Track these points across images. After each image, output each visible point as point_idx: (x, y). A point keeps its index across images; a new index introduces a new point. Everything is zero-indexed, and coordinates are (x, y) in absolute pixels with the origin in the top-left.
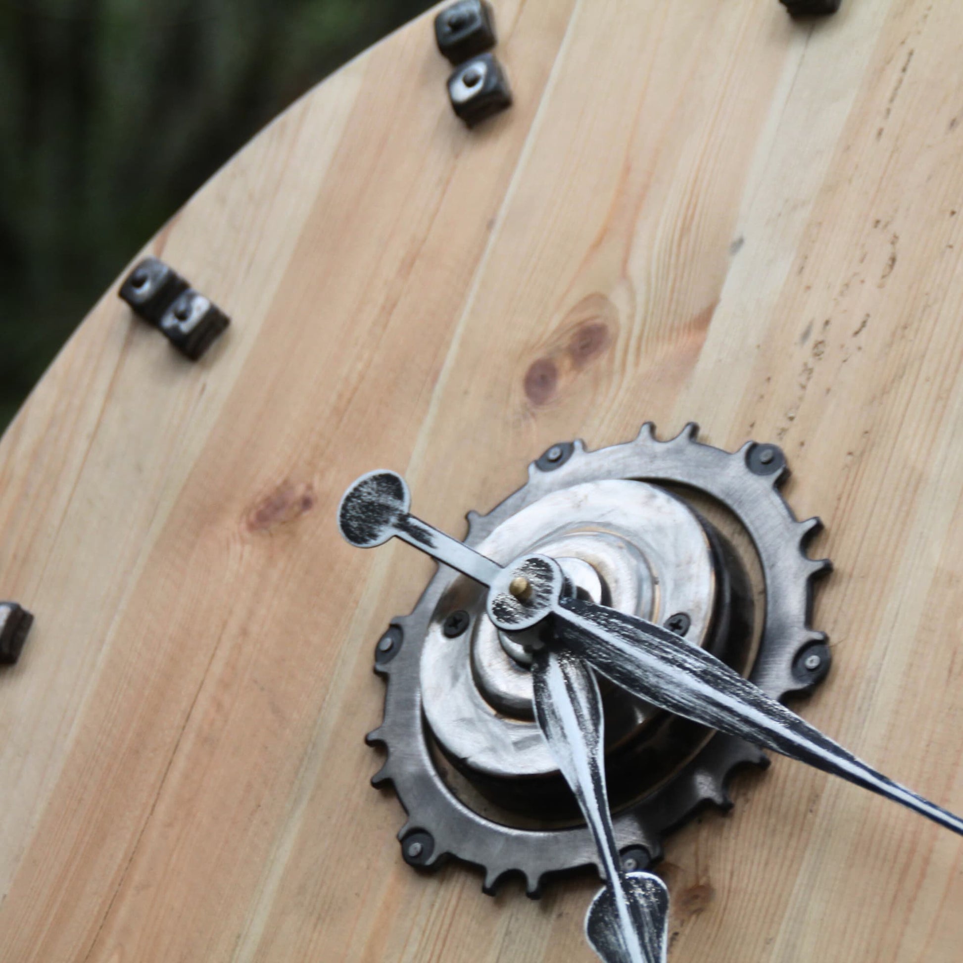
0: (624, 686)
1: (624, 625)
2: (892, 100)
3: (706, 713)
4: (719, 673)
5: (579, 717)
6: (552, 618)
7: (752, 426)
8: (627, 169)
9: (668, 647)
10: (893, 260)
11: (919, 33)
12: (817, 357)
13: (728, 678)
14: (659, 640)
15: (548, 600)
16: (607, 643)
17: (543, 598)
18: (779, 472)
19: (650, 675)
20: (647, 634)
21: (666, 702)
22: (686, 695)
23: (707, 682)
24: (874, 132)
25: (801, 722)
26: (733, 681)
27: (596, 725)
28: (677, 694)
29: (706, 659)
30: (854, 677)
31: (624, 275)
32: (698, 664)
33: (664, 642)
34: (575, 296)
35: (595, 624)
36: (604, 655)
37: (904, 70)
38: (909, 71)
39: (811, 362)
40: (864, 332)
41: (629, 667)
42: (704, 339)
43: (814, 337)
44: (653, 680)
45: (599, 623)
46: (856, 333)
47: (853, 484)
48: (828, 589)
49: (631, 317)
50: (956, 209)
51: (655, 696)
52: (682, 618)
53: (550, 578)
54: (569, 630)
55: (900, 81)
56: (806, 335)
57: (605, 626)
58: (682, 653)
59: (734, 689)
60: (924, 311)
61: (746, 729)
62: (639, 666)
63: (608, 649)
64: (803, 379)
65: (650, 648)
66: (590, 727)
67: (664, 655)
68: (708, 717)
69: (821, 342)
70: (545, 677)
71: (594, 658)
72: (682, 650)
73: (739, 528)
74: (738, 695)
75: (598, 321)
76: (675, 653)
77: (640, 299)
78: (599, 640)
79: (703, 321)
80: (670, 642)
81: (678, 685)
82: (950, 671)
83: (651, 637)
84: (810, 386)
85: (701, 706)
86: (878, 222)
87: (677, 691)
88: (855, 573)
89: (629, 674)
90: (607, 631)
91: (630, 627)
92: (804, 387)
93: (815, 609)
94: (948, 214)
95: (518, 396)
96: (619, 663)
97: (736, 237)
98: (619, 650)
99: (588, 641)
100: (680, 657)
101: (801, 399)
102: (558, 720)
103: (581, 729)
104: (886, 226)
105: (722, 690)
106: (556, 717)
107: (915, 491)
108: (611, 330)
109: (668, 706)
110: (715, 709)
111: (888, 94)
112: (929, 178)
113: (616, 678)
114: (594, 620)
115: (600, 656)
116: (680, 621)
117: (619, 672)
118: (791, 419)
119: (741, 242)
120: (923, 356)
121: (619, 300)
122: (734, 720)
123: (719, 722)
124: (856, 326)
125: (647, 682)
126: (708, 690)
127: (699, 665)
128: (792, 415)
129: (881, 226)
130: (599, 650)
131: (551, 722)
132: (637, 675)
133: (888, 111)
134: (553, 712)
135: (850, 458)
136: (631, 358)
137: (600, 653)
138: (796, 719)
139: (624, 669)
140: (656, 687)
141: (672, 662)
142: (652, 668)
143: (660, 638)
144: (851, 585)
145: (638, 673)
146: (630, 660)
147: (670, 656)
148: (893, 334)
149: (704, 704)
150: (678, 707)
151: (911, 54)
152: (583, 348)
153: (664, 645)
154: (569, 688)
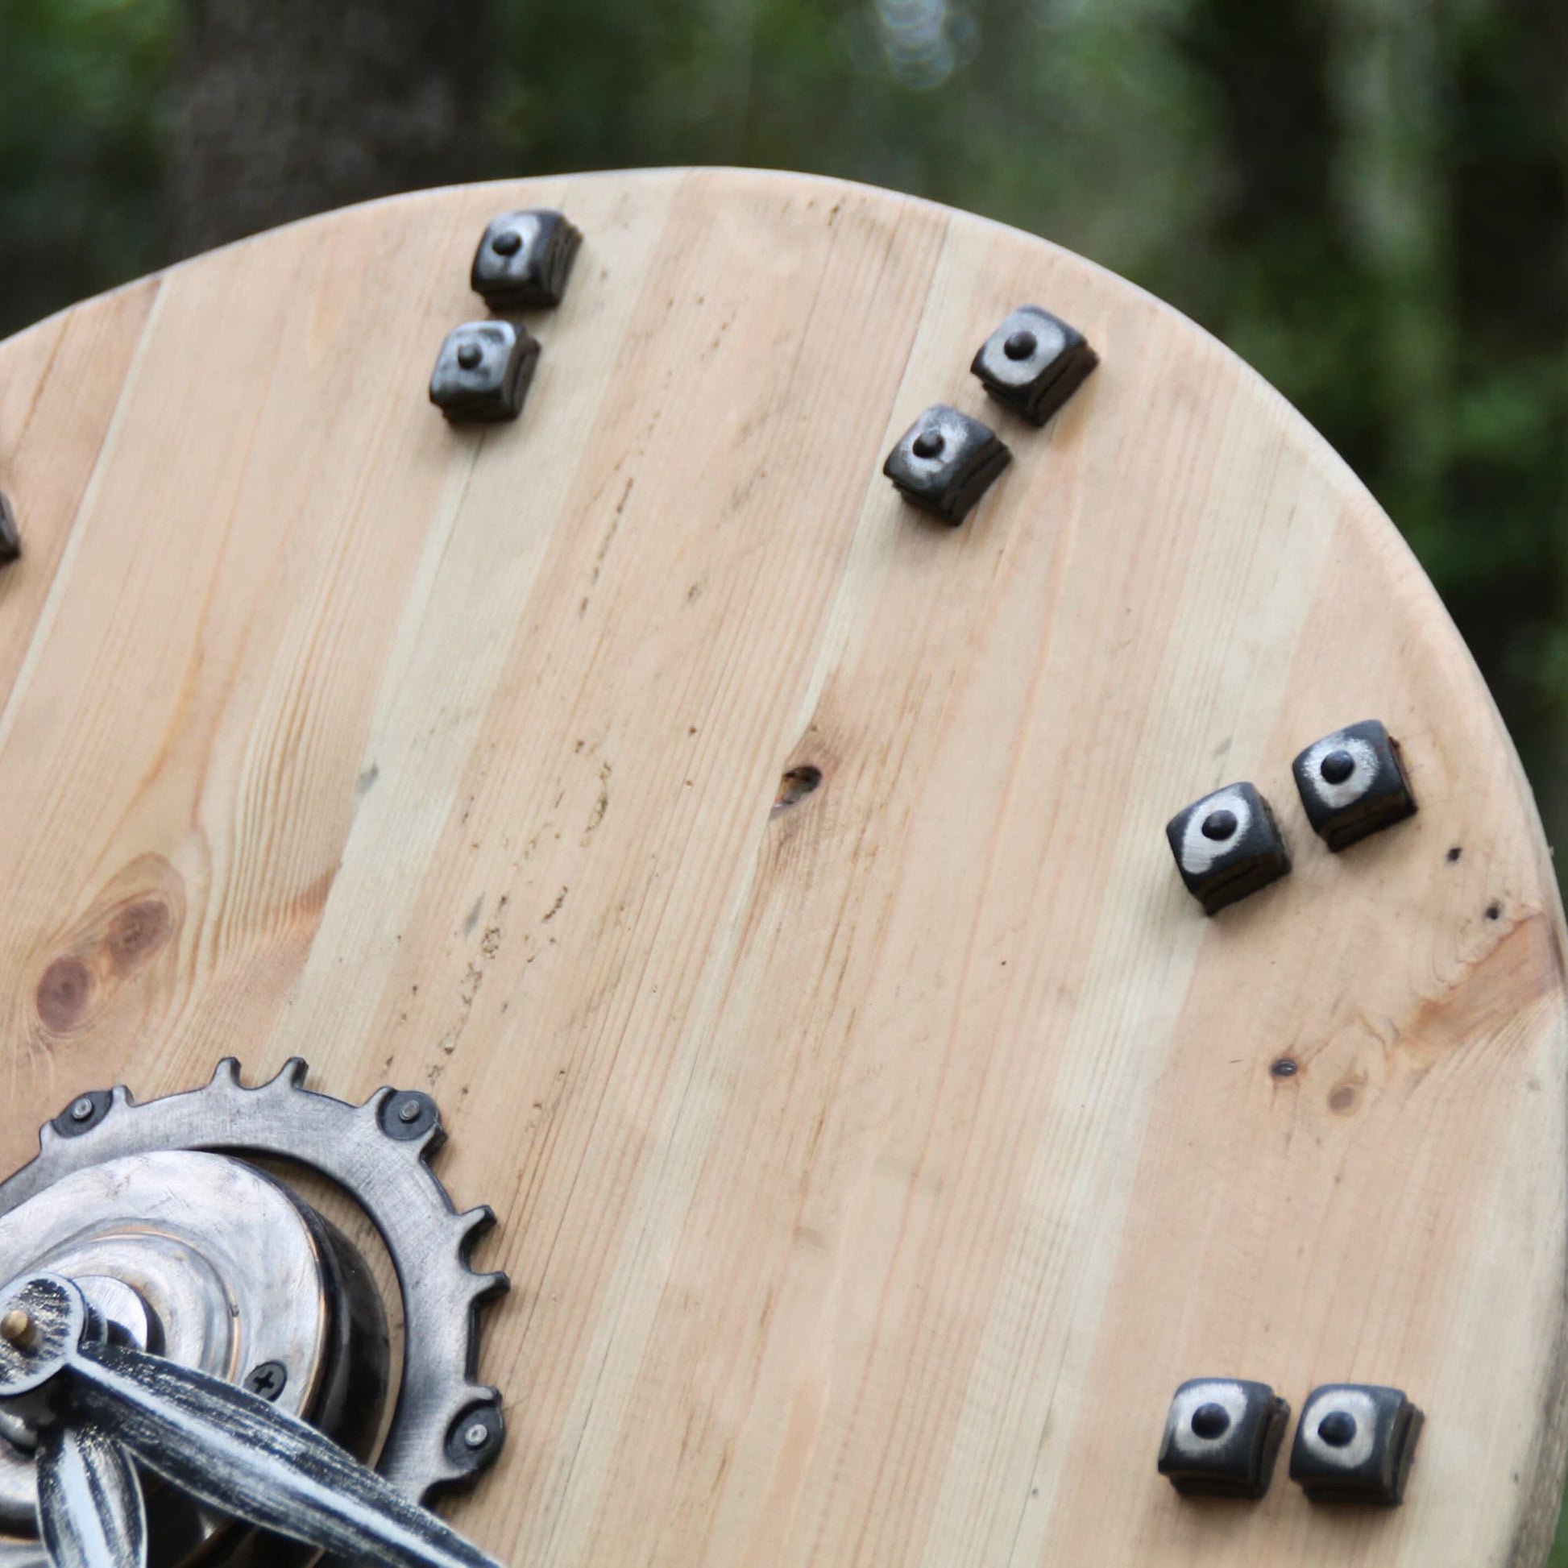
0: (178, 1482)
1: (179, 1384)
2: (601, 556)
3: (304, 1521)
4: (326, 1458)
5: (108, 1532)
6: (67, 1374)
7: (389, 1062)
8: (200, 659)
9: (247, 1417)
10: (604, 803)
11: (642, 453)
12: (488, 955)
13: (339, 1466)
14: (233, 1407)
15: (61, 1346)
16: (153, 1413)
17: (54, 1343)
18: (429, 1135)
19: (220, 1463)
20: (215, 1398)
21: (243, 1505)
22: (274, 1494)
23: (308, 1472)
24: (576, 604)
25: (449, 1534)
26: (346, 1471)
27: (135, 1543)
28: (259, 1493)
29: (307, 1436)
30: (539, 1458)
31: (195, 824)
32: (293, 1444)
33: (241, 1410)
34: (119, 857)
35: (135, 1383)
36: (148, 1433)
37: (619, 509)
38: (627, 511)
39: (479, 961)
40: (560, 913)
41: (187, 1451)
42: (317, 926)
43: (484, 922)
44: (223, 1471)
45: (141, 1382)
46: (548, 917)
47: (541, 1154)
48: (502, 1319)
49: (206, 891)
50: (697, 726)
51: (225, 1496)
52: (275, 1369)
53: (64, 1311)
54: (93, 1393)
55: (615, 526)
56: (472, 920)
57: (150, 1386)
58: (269, 1427)
59: (348, 1483)
60: (650, 881)
61: (365, 1545)
62: (201, 1450)
63: (153, 1422)
64: (467, 990)
65: (219, 1419)
66: (125, 1546)
67: (241, 1430)
68: (306, 1528)
69: (496, 931)
70: (56, 1469)
71: (134, 1438)
72: (268, 1423)
73: (368, 1223)
74: (354, 1492)
75: (154, 898)
76: (257, 1427)
77: (219, 862)
78: (139, 1409)
79: (316, 897)
80: (251, 1410)
81: (262, 1478)
82: (684, 1445)
83: (221, 1402)
84: (477, 1000)
85: (297, 1510)
86: (581, 744)
87: (261, 1487)
88: (543, 1293)
89: (185, 1461)
90: (153, 1394)
91: (189, 1386)
92: (468, 1001)
93: (482, 1351)
94: (686, 732)
95: (28, 1016)
96: (171, 1445)
97: (366, 765)
98: (172, 1423)
99: (122, 1410)
100: (267, 1433)
101: (464, 1019)
102: (75, 1538)
103: (111, 1551)
104: (592, 750)
105: (331, 1485)
106: (72, 1533)
107: (636, 1162)
108: (174, 912)
109: (246, 1512)
110: (318, 1516)
111: (596, 546)
112: (658, 676)
113: (167, 1469)
114: (134, 1376)
115: (143, 1434)
116: (270, 1374)
117: (170, 1459)
118: (449, 1051)
119: (374, 772)
120: (648, 953)
121: (187, 865)
122: (348, 1533)
123: (324, 1535)
124: (550, 904)
125: (215, 1475)
126: (307, 1485)
127: (295, 1446)
128: (449, 1045)
129: (586, 749)
130: (141, 1424)
131: (64, 1542)
132: (199, 1463)
133: (597, 572)
134: (68, 1525)
135: (537, 1111)
136: (204, 956)
137: (142, 1430)
138: (442, 1529)
139: (178, 1453)
140: (228, 1481)
141: (254, 1441)
142: (222, 1451)
143: (235, 1403)
144: (538, 1311)
145: (201, 1460)
146: (188, 1439)
147: (250, 1433)
148: (604, 919)
149: (302, 1508)
150: (262, 1513)
151: (630, 484)
152: (128, 940)
153: (241, 1415)
154: (94, 1485)
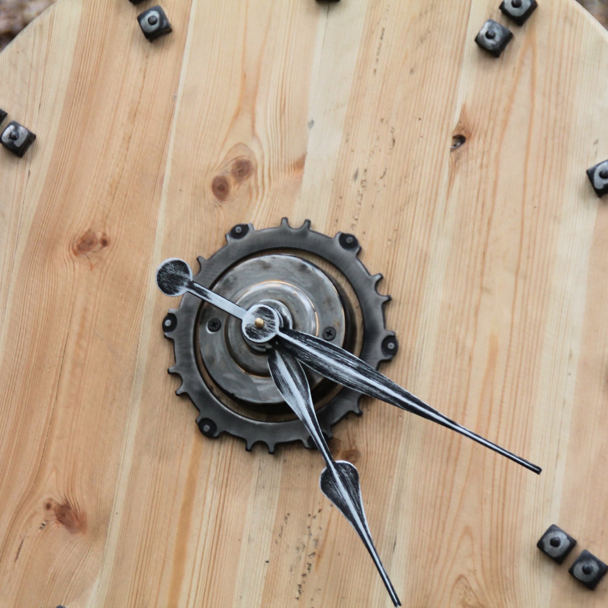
1: (314, 342)
3: (363, 388)
4: (366, 369)
6: (277, 337)
8: (244, 76)
9: (338, 354)
10: (394, 141)
12: (364, 188)
13: (370, 371)
14: (333, 351)
15: (274, 328)
16: (308, 352)
17: (271, 327)
18: (357, 250)
19: (332, 369)
20: (326, 348)
21: (342, 382)
22: (351, 379)
23: (361, 373)
24: (372, 71)
26: (373, 373)
28: (347, 378)
29: (358, 361)
32: (354, 364)
33: (336, 352)
34: (230, 143)
35: (300, 342)
36: (307, 357)
38: (384, 39)
39: (361, 191)
40: (385, 177)
41: (321, 364)
42: (303, 173)
43: (360, 177)
44: (334, 371)
45: (302, 342)
46: (382, 178)
47: (393, 256)
49: (263, 158)
50: (421, 117)
51: (336, 378)
52: (332, 329)
53: (273, 318)
54: (287, 344)
57: (305, 343)
58: (346, 358)
59: (374, 377)
62: (326, 364)
63: (309, 354)
64: (358, 199)
65: (329, 355)
66: (304, 389)
67: (337, 359)
68: (364, 390)
70: (275, 363)
71: (303, 358)
72: (345, 356)
74: (377, 380)
76: (342, 358)
78: (303, 350)
79: (300, 163)
80: (339, 352)
81: (347, 374)
83: (328, 349)
84: (363, 203)
85: (360, 384)
86: (382, 120)
87: (347, 376)
88: (402, 301)
89: (321, 367)
90: (307, 346)
91: (317, 344)
92: (360, 203)
94: (417, 120)
95: (210, 195)
96: (316, 361)
97: (309, 119)
98: (315, 355)
99: (298, 350)
100: (346, 359)
101: (359, 209)
102: (286, 385)
104: (388, 123)
105: (369, 377)
106: (285, 383)
109: (343, 384)
110: (367, 386)
113: (315, 369)
114: (299, 340)
115: (306, 358)
117: (316, 366)
118: (356, 219)
119: (312, 122)
120: (418, 193)
125: (331, 371)
126: (362, 377)
128: (356, 217)
129: (385, 121)
130: (304, 355)
132: (326, 368)
133: (377, 60)
134: (283, 381)
135: (390, 242)
136: (266, 180)
137: (305, 356)
139: (318, 364)
140: (336, 374)
141: (342, 362)
142: (333, 365)
143: (333, 350)
145: (326, 367)
146: (320, 360)
147: (340, 359)
149: (361, 384)
150: (349, 384)
151: (384, 30)
152: (240, 172)
153: (335, 353)
154: (289, 368)
